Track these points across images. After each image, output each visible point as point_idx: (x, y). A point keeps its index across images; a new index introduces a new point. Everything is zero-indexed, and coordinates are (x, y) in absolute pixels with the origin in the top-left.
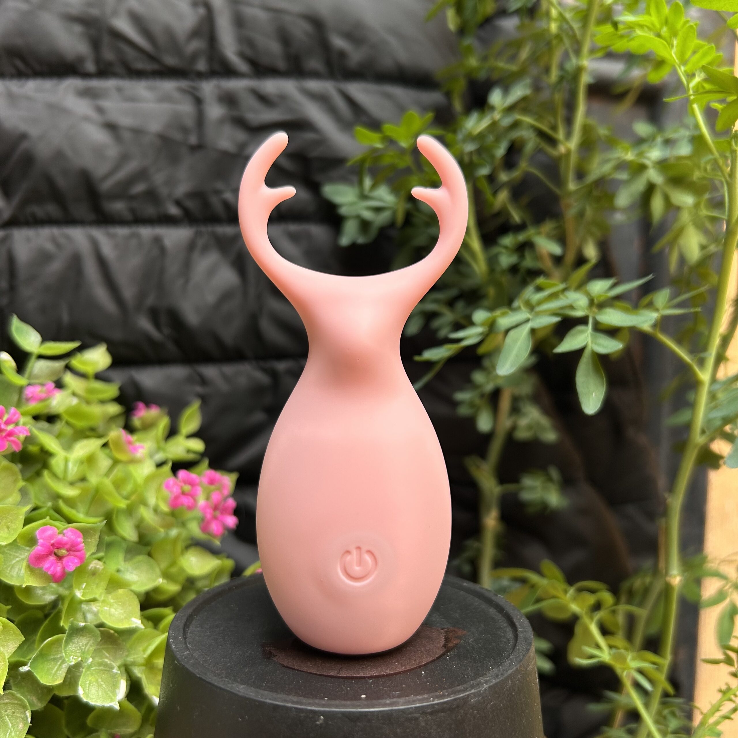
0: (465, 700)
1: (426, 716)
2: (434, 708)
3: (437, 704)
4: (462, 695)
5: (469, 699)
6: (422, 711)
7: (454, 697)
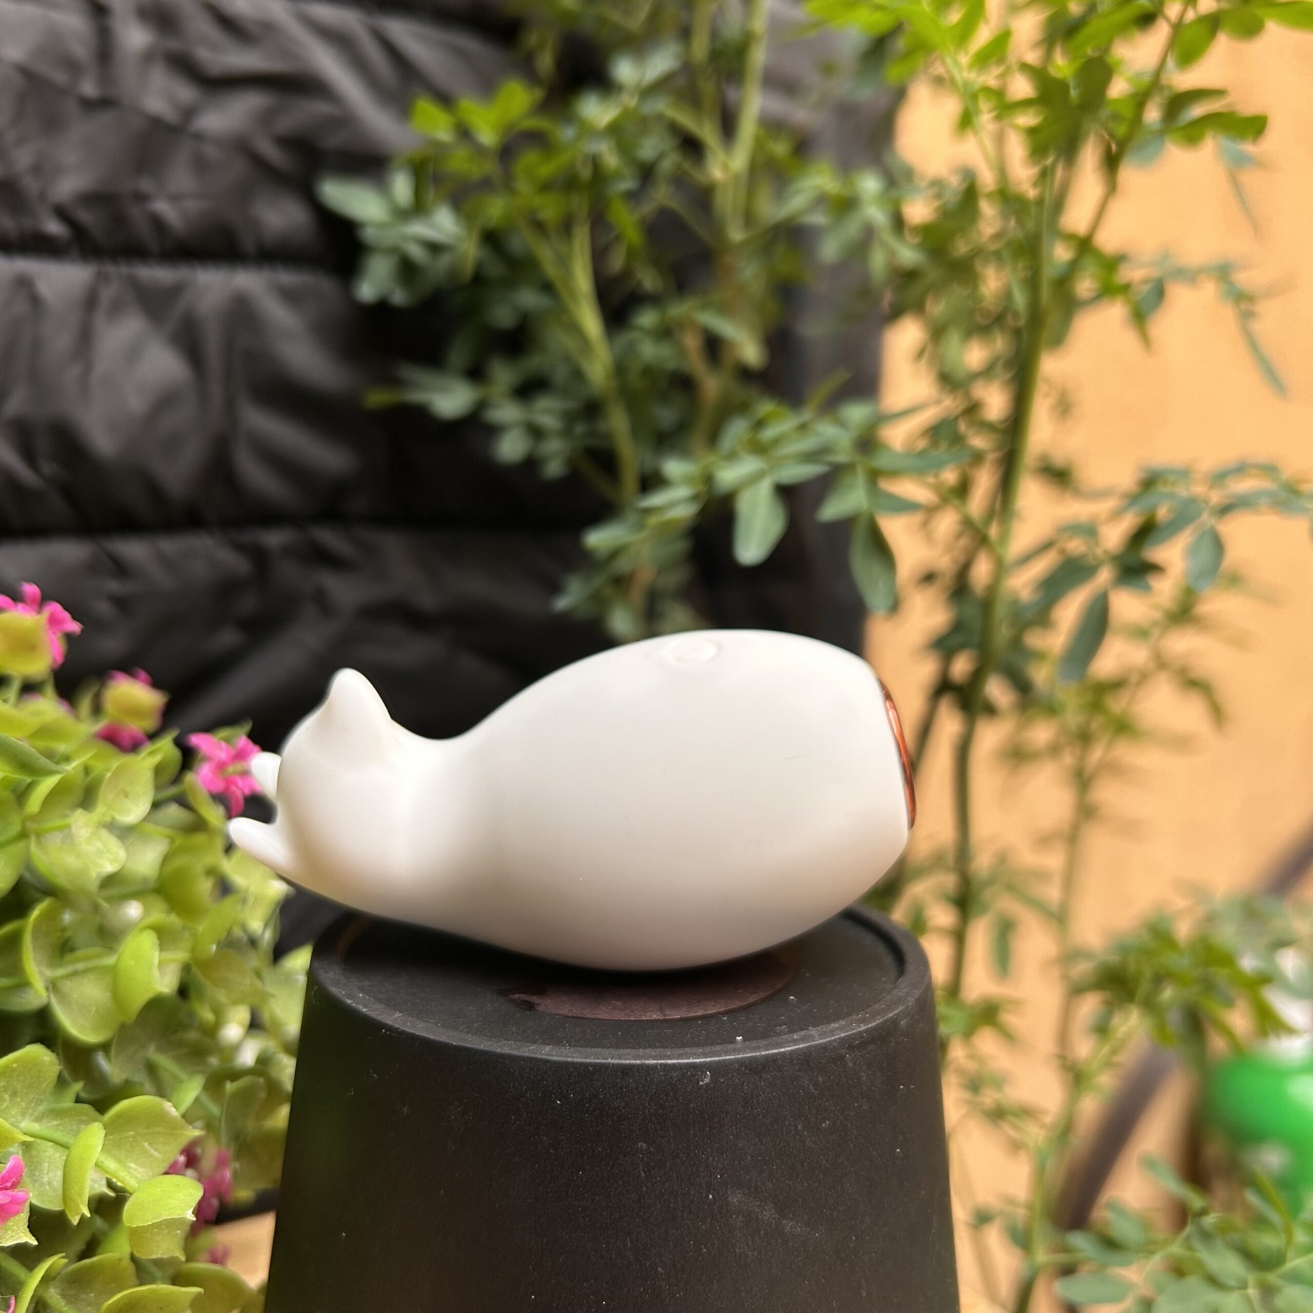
0: (894, 1021)
1: (854, 1052)
2: (863, 1037)
3: (866, 1031)
4: (890, 1015)
5: (899, 1020)
6: (849, 1044)
7: (881, 1018)
